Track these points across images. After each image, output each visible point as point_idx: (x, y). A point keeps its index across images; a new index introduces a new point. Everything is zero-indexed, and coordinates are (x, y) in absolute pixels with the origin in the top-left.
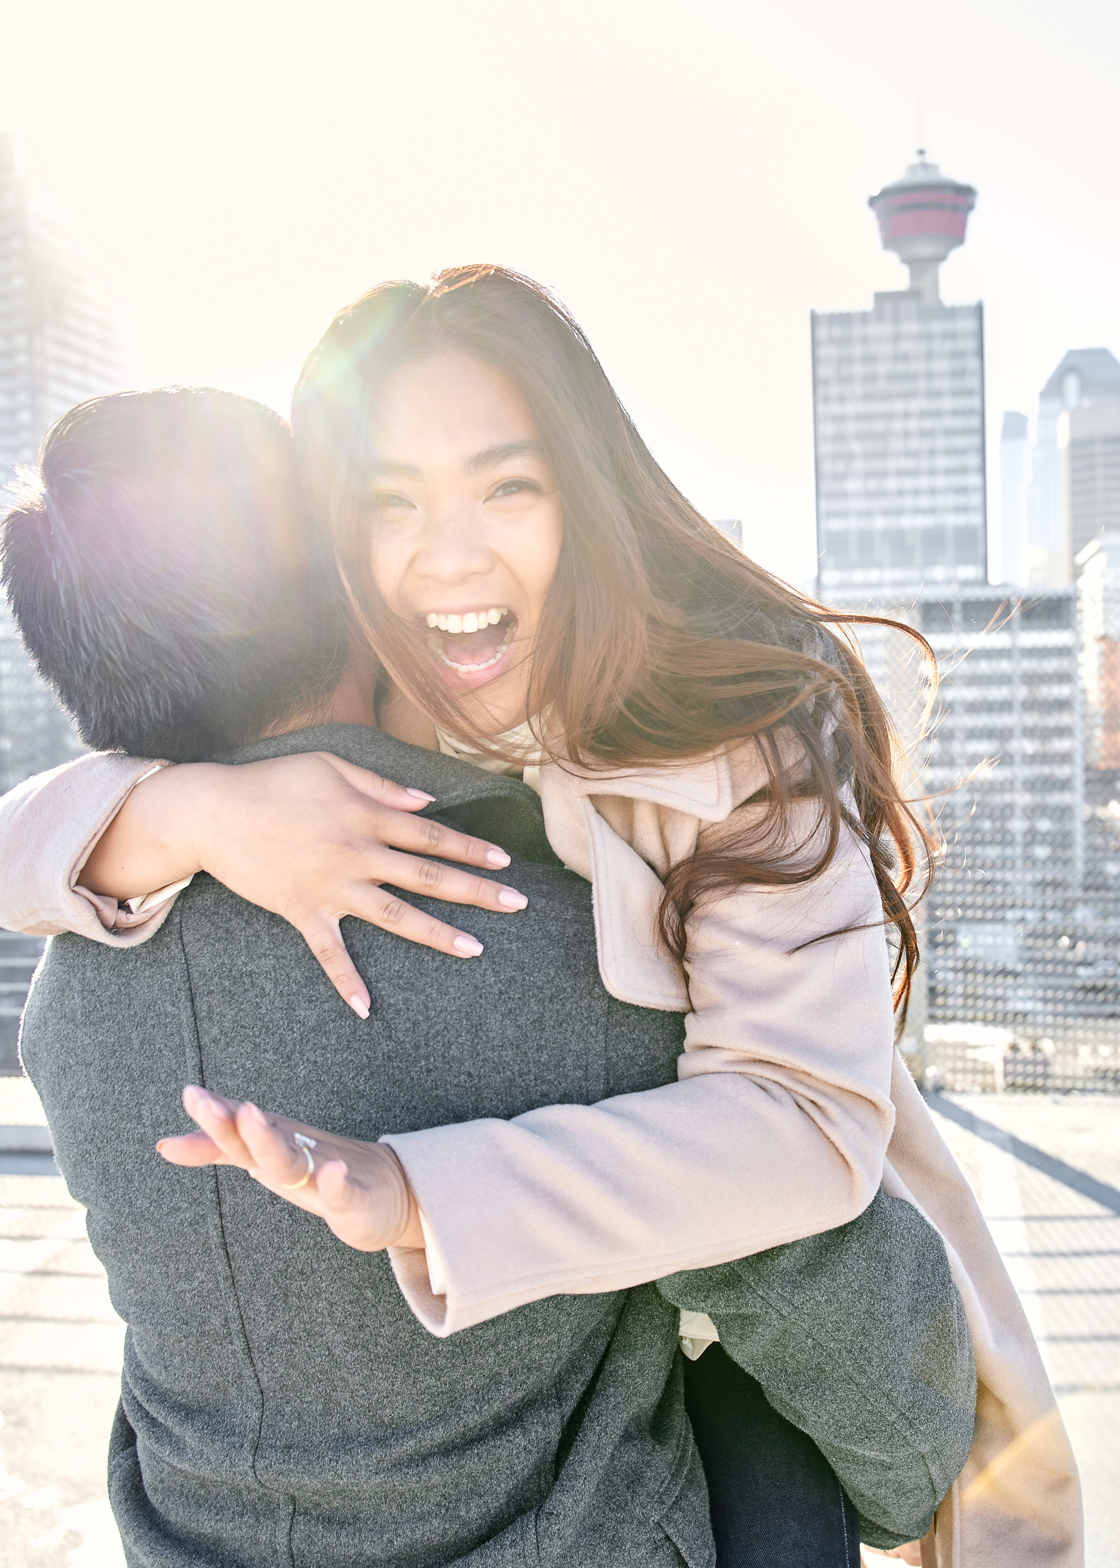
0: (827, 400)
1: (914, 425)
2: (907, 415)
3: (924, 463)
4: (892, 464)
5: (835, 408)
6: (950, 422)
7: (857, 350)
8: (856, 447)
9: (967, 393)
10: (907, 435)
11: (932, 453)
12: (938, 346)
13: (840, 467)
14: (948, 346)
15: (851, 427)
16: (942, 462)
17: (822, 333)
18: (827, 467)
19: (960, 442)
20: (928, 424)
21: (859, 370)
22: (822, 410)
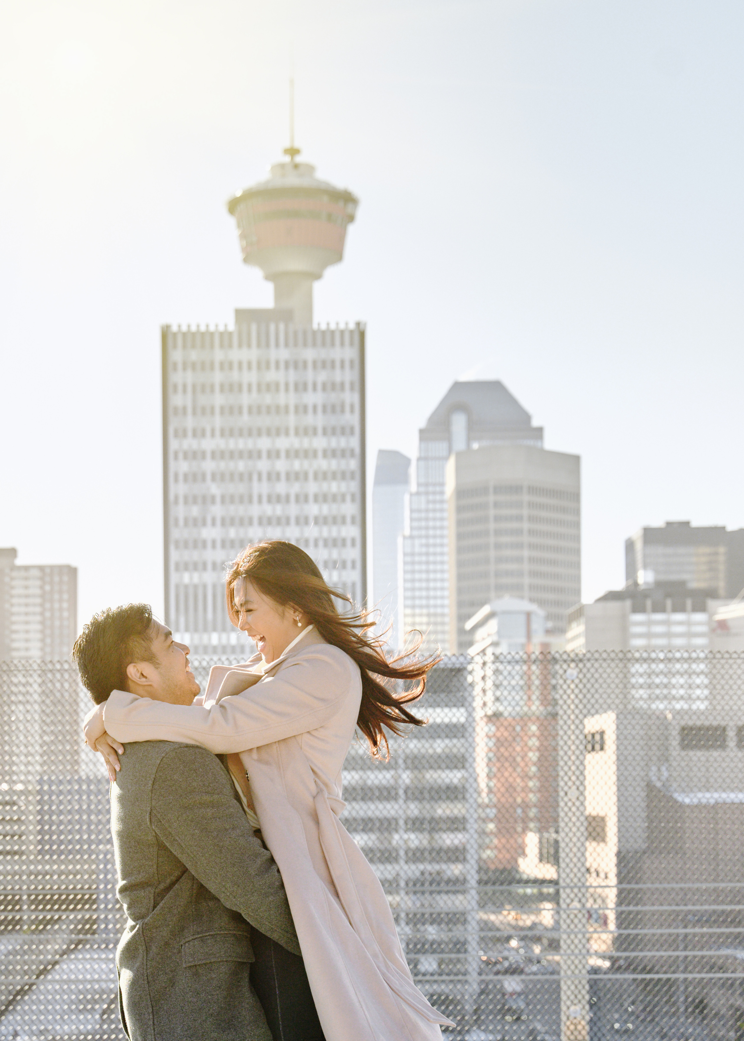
0: (182, 434)
1: (281, 465)
2: (273, 454)
3: (293, 510)
4: (255, 510)
5: (190, 443)
6: (323, 464)
7: (218, 377)
8: (215, 489)
9: (344, 431)
10: (273, 477)
11: (302, 498)
12: (310, 375)
13: (195, 511)
14: (322, 377)
15: (209, 466)
16: (313, 509)
17: (177, 356)
18: (180, 511)
19: (334, 487)
20: (297, 465)
21: (219, 400)
22: (174, 444)
